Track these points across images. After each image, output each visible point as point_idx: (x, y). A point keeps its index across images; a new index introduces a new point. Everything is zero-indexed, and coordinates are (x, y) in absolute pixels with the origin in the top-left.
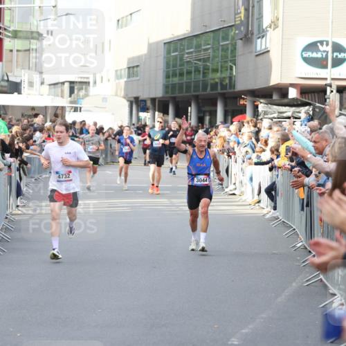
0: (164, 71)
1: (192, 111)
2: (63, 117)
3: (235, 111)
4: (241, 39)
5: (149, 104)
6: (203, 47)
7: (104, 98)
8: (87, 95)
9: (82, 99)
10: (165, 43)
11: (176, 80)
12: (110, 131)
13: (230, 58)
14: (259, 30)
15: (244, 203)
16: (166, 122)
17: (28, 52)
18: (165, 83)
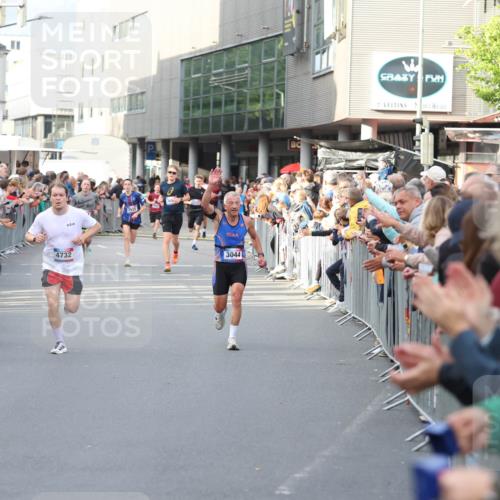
0: (181, 101)
1: (222, 158)
2: (35, 165)
3: (283, 159)
4: (292, 55)
5: (159, 147)
6: (238, 67)
7: (94, 139)
8: (69, 135)
9: (64, 140)
10: (182, 60)
11: (198, 114)
12: (104, 187)
13: (275, 82)
14: (318, 42)
15: (296, 291)
16: (184, 174)
18: (183, 118)
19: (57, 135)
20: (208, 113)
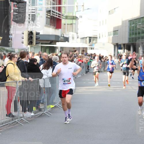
0: (128, 32)
2: (86, 51)
5: (122, 46)
7: (103, 44)
10: (129, 21)
12: (106, 58)
17: (72, 25)
18: (129, 37)
19: (93, 43)
20: (136, 36)
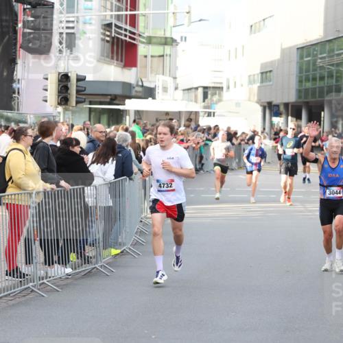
0: (297, 76)
1: (325, 116)
2: (197, 121)
5: (282, 108)
6: (336, 52)
7: (236, 104)
8: (220, 100)
9: (216, 104)
10: (298, 49)
11: (309, 85)
12: (244, 136)
16: (299, 127)
17: (162, 58)
18: (298, 88)
19: (212, 100)
20: (316, 84)
